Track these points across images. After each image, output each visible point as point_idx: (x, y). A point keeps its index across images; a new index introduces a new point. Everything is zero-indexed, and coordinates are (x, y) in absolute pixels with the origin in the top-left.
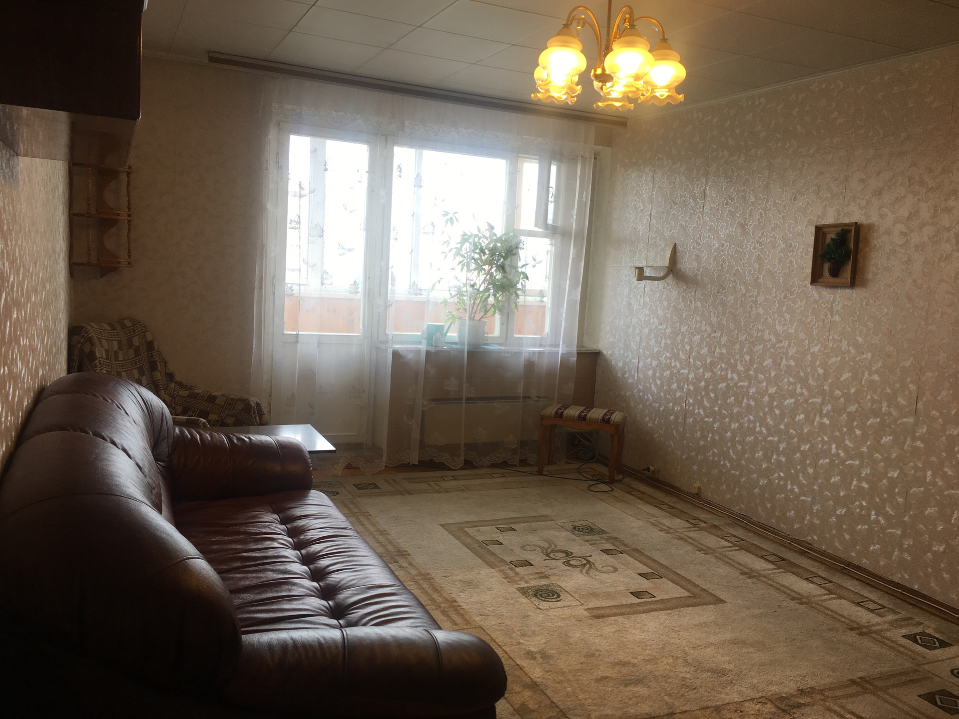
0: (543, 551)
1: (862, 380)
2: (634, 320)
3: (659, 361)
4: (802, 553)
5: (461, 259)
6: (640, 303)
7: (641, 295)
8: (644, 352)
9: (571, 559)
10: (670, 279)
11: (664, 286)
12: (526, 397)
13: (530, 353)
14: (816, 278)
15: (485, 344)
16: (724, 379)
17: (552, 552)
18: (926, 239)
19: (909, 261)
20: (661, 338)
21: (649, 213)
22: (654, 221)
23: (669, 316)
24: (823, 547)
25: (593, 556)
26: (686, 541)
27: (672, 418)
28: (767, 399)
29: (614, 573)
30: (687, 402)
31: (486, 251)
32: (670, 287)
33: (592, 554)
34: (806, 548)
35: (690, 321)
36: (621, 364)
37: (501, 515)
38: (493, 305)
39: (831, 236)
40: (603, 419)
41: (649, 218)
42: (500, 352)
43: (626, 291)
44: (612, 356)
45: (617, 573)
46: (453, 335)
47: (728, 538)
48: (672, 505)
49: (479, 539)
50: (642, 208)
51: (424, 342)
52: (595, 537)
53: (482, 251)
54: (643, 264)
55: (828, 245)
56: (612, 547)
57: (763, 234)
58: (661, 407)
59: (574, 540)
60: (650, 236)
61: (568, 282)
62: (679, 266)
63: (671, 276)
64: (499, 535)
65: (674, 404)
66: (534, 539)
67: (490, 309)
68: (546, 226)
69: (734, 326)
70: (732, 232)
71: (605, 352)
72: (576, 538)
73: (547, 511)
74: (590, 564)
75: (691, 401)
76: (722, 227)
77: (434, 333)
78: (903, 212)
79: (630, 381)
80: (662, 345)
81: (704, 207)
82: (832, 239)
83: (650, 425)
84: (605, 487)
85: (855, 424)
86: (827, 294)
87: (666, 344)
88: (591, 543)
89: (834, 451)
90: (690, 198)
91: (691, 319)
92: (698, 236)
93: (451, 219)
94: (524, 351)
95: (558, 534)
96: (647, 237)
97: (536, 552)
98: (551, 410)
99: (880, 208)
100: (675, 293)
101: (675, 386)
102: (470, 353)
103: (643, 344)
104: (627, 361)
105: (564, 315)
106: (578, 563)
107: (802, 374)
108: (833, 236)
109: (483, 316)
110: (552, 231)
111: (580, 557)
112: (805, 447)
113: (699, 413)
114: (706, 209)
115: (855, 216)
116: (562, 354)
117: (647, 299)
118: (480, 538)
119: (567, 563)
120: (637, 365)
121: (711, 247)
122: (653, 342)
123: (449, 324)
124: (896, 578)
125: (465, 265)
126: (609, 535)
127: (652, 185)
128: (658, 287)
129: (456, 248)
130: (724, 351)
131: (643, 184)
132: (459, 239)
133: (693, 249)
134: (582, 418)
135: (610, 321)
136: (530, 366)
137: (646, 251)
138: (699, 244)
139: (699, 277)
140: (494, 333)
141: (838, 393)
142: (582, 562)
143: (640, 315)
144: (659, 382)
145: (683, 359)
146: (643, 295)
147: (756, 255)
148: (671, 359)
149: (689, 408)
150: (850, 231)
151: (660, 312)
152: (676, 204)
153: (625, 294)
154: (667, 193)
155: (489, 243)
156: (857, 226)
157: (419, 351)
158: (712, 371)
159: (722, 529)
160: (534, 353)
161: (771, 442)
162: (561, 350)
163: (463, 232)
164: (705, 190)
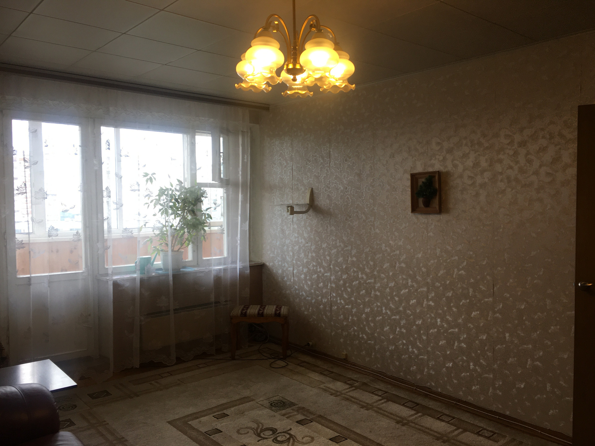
0: (254, 432)
1: (453, 275)
2: (288, 242)
3: (308, 268)
4: (426, 396)
5: (161, 207)
6: (290, 229)
7: (290, 224)
8: (297, 263)
9: (278, 435)
10: (311, 212)
11: (307, 217)
12: (217, 303)
13: (217, 270)
14: (415, 209)
15: (184, 267)
16: (357, 278)
17: (261, 431)
18: (487, 180)
19: (477, 195)
20: (308, 252)
21: (291, 168)
22: (295, 173)
23: (312, 237)
24: (439, 390)
25: (292, 429)
26: (351, 401)
27: (322, 306)
28: (388, 290)
29: (312, 442)
30: (331, 296)
31: (179, 200)
32: (312, 217)
33: (292, 427)
34: (427, 392)
35: (328, 240)
36: (280, 271)
37: (214, 402)
38: (187, 239)
39: (421, 181)
40: (275, 314)
41: (291, 171)
42: (196, 272)
43: (280, 221)
44: (273, 267)
45: (315, 441)
46: (158, 263)
47: (376, 392)
48: (331, 370)
49: (202, 431)
50: (285, 164)
51: (138, 272)
52: (289, 410)
53: (176, 200)
54: (290, 202)
55: (421, 186)
56: (303, 417)
57: (373, 180)
58: (313, 300)
59: (274, 416)
60: (293, 184)
61: (239, 218)
62: (316, 203)
63: (311, 210)
64: (216, 423)
65: (322, 297)
66: (244, 421)
67: (185, 242)
68: (221, 180)
69: (360, 242)
70: (352, 179)
71: (267, 264)
72: (276, 414)
73: (247, 393)
74: (293, 438)
75: (334, 295)
76: (344, 176)
77: (146, 264)
78: (469, 163)
79: (288, 283)
80: (309, 257)
81: (330, 163)
82: (423, 182)
83: (306, 313)
84: (281, 363)
85: (452, 304)
86: (422, 219)
87: (312, 256)
88: (287, 416)
89: (439, 323)
90: (319, 157)
91: (328, 239)
92: (328, 182)
93: (151, 178)
94: (213, 270)
95: (260, 413)
96: (291, 184)
97: (249, 434)
98: (237, 311)
99: (452, 161)
100: (315, 222)
101: (321, 285)
102: (174, 276)
103: (296, 257)
104: (285, 269)
105: (239, 242)
106: (283, 439)
107: (411, 272)
108: (424, 180)
109: (180, 248)
110: (225, 183)
111: (284, 432)
112: (419, 322)
113: (341, 303)
114: (332, 164)
115: (436, 166)
116: (240, 269)
117: (296, 226)
118: (203, 429)
119: (275, 440)
120: (292, 272)
121: (338, 189)
122: (302, 255)
123: (155, 255)
124: (494, 408)
125: (165, 212)
126: (297, 406)
127: (291, 149)
128: (302, 217)
129: (155, 199)
130: (354, 259)
131: (285, 148)
132: (157, 193)
133: (325, 191)
134: (261, 315)
135: (269, 242)
136: (218, 280)
137: (291, 194)
138: (329, 188)
139: (332, 210)
140: (187, 258)
141: (438, 284)
142: (286, 437)
143: (291, 237)
144: (309, 283)
145: (325, 266)
146: (292, 223)
147: (370, 194)
148: (316, 266)
149: (333, 300)
150: (434, 177)
151: (306, 235)
152: (310, 161)
153: (279, 224)
154: (302, 154)
155: (181, 194)
156: (439, 173)
157: (134, 279)
158: (348, 274)
159: (369, 385)
160: (220, 270)
161: (395, 319)
162: (238, 266)
163: (160, 187)
164: (330, 151)
